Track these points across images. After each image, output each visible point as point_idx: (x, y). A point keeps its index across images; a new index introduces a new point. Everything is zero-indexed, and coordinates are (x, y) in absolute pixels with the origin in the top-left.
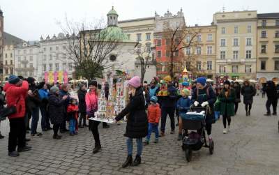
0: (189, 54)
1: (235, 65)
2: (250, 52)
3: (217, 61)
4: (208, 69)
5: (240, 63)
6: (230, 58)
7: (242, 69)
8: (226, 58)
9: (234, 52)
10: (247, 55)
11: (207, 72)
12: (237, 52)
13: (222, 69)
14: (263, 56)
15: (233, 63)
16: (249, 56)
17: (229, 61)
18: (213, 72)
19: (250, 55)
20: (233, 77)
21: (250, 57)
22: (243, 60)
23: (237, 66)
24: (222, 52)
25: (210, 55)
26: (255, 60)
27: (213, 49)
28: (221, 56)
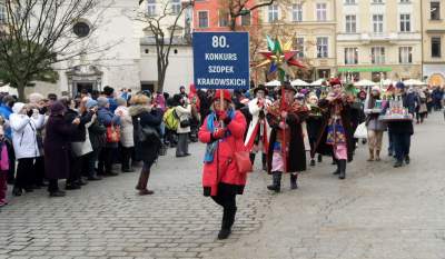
0: (274, 20)
1: (378, 47)
2: (408, 17)
3: (340, 38)
4: (319, 56)
5: (388, 42)
6: (366, 30)
7: (392, 56)
8: (358, 30)
9: (375, 17)
10: (402, 24)
11: (317, 64)
12: (381, 17)
13: (350, 55)
14: (435, 26)
15: (371, 42)
16: (405, 27)
17: (365, 37)
18: (330, 64)
19: (408, 24)
20: (374, 73)
21: (408, 29)
22: (393, 36)
23: (383, 50)
24: (348, 17)
25: (322, 23)
26: (418, 36)
27: (329, 9)
28: (348, 25)
